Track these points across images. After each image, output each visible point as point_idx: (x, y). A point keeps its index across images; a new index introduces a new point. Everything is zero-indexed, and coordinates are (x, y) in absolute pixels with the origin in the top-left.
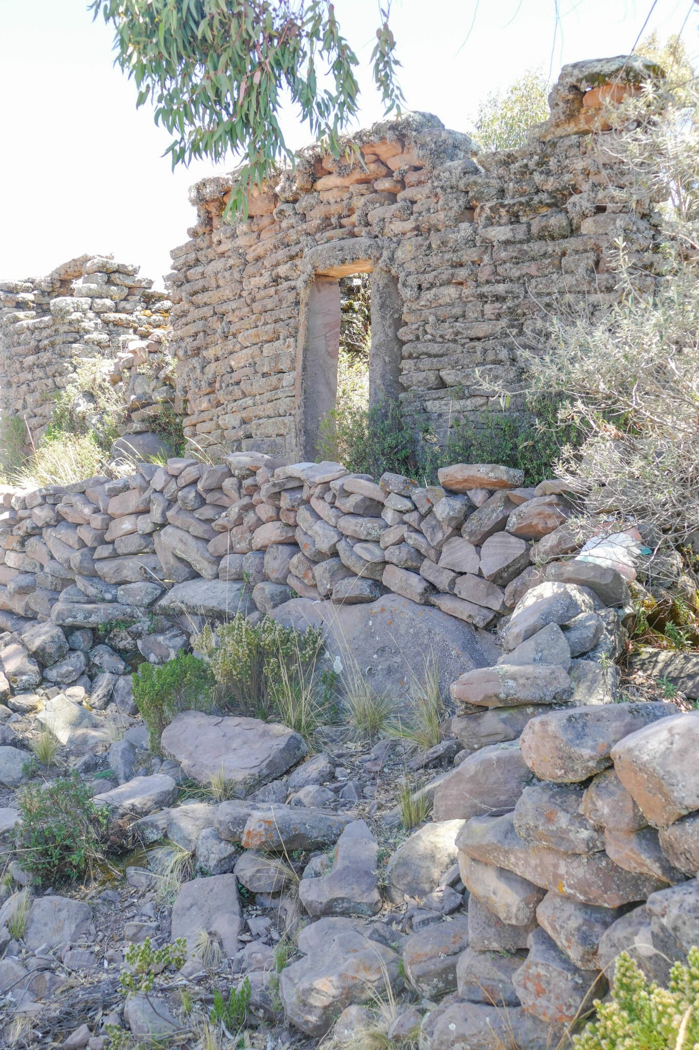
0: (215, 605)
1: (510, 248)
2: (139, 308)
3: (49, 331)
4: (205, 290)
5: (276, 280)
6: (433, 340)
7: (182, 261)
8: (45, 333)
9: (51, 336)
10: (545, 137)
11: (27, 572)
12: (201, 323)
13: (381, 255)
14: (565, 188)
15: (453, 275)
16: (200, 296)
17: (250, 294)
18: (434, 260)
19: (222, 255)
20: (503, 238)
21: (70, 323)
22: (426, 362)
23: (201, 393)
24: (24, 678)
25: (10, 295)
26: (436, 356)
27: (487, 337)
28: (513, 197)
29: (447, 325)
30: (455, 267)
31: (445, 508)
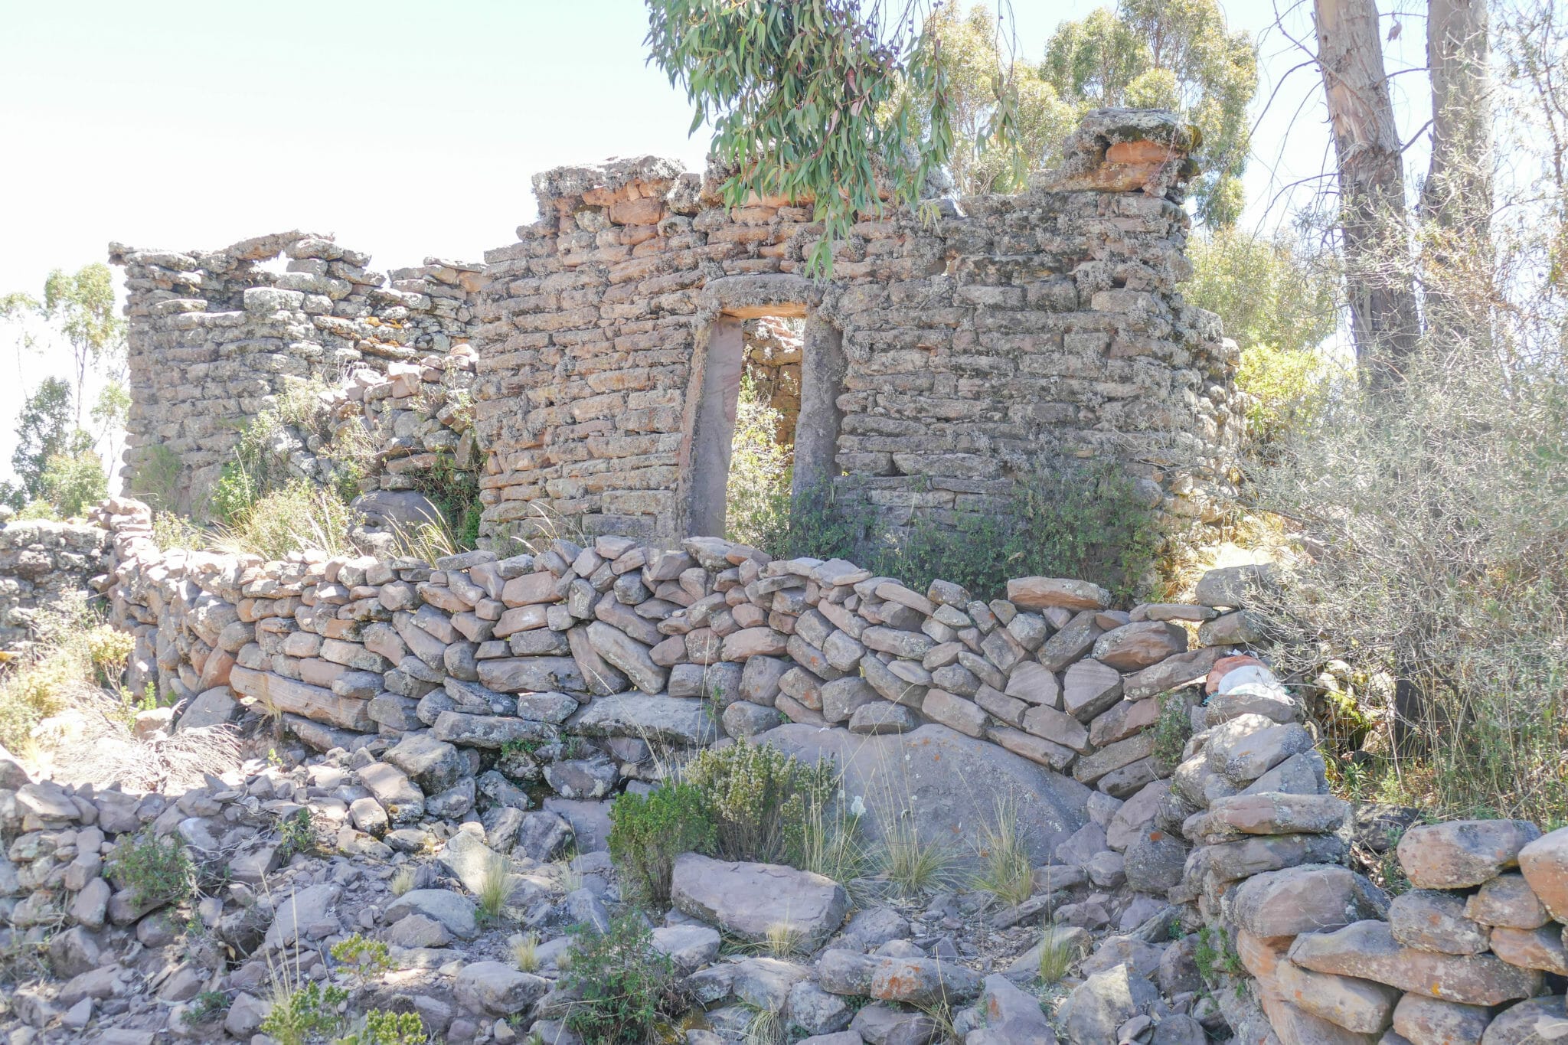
0: (670, 726)
1: (999, 315)
2: (364, 313)
3: (236, 332)
4: (538, 310)
5: (656, 312)
6: (887, 415)
7: (503, 267)
8: (230, 334)
9: (239, 340)
10: (1052, 187)
11: (359, 670)
12: (529, 353)
13: (821, 302)
14: (1074, 252)
15: (919, 338)
16: (530, 318)
17: (612, 324)
18: (894, 316)
19: (572, 268)
20: (991, 301)
21: (273, 325)
22: (875, 442)
23: (518, 447)
24: (408, 807)
25: (169, 273)
26: (889, 435)
27: (961, 419)
28: (1005, 254)
29: (907, 398)
30: (923, 328)
31: (1022, 628)
